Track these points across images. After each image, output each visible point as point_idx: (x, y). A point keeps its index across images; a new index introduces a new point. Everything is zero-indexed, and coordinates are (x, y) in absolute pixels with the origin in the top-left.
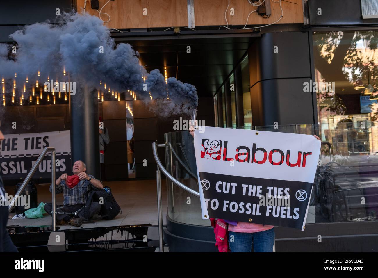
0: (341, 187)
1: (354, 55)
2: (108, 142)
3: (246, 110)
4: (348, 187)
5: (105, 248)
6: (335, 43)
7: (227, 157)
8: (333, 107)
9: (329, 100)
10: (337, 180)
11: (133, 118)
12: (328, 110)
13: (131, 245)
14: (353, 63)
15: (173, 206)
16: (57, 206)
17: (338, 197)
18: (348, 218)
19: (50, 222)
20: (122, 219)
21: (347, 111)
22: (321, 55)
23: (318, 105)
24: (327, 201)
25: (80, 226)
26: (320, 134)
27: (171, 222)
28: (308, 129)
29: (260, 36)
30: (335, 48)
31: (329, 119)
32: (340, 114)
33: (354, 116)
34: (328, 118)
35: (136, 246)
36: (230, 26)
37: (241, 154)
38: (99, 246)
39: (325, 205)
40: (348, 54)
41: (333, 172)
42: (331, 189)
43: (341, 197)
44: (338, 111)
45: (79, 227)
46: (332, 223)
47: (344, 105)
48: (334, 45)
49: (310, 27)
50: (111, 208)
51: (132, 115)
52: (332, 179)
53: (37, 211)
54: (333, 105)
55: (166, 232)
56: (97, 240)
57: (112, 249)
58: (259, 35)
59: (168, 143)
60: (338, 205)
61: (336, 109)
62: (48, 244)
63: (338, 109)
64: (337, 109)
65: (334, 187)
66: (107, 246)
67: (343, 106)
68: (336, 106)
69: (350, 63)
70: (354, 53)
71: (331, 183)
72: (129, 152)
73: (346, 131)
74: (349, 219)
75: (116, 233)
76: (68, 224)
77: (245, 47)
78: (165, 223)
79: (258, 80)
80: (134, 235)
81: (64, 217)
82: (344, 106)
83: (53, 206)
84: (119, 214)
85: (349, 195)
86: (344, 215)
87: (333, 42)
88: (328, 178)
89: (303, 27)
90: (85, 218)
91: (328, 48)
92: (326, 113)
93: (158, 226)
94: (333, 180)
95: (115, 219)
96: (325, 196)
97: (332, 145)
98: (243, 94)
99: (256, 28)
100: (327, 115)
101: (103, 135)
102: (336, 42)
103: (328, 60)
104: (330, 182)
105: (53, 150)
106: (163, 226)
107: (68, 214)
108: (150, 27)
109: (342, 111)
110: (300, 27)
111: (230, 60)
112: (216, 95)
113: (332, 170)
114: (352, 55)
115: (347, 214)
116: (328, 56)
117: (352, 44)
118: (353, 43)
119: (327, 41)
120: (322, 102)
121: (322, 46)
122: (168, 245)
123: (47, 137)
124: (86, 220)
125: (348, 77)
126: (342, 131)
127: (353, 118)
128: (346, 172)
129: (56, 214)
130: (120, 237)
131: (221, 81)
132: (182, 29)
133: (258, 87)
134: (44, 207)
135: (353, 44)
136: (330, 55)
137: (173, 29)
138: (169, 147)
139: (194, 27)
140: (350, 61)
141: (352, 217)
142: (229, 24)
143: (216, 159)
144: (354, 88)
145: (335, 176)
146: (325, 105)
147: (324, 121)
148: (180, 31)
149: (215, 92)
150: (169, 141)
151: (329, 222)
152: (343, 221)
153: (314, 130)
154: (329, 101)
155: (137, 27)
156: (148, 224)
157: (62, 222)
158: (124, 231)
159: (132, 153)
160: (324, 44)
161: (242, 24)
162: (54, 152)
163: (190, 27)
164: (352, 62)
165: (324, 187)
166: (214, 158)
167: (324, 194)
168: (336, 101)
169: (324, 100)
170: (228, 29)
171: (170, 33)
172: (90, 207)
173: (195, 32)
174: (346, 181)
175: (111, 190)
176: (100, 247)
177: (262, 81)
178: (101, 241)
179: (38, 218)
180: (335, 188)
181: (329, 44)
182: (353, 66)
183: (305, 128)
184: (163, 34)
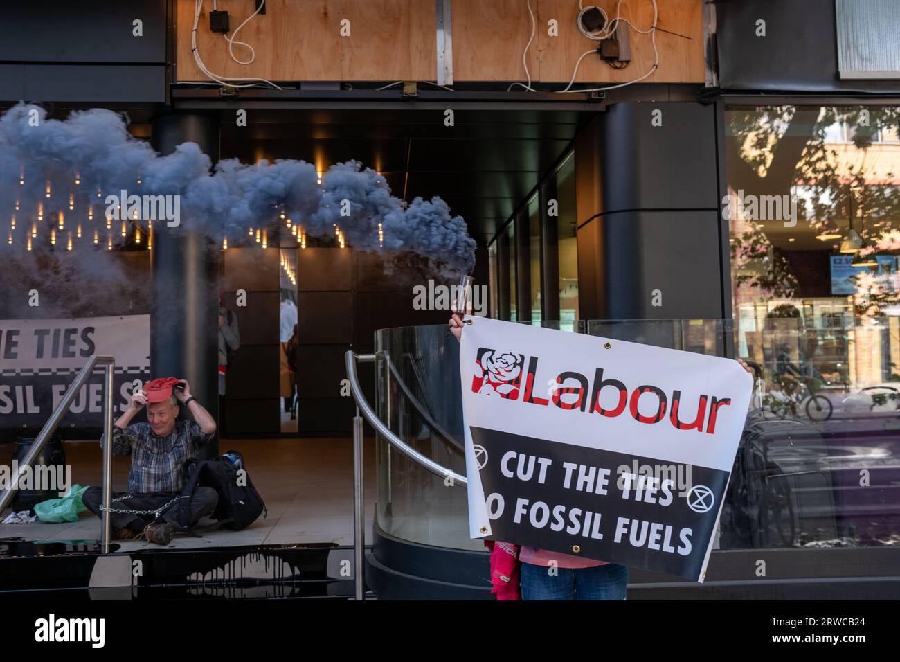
0: (780, 466)
1: (819, 160)
2: (235, 347)
3: (564, 280)
4: (797, 468)
5: (227, 595)
6: (776, 129)
7: (534, 395)
8: (767, 278)
9: (758, 262)
10: (771, 450)
11: (296, 290)
12: (755, 284)
13: (288, 590)
14: (816, 178)
15: (390, 502)
16: (113, 495)
17: (774, 491)
18: (795, 541)
19: (96, 531)
20: (269, 529)
21: (800, 291)
22: (742, 156)
23: (732, 274)
24: (749, 498)
25: (168, 542)
26: (735, 341)
27: (383, 537)
28: (707, 328)
29: (604, 109)
30: (776, 140)
31: (758, 308)
32: (784, 295)
33: (815, 302)
34: (755, 303)
35: (298, 594)
36: (535, 85)
37: (568, 390)
38: (212, 592)
39: (743, 509)
40: (805, 155)
41: (763, 431)
42: (758, 471)
43: (780, 492)
44: (779, 288)
45: (164, 544)
46: (758, 550)
47: (792, 275)
48: (774, 132)
49: (719, 93)
50: (243, 503)
51: (294, 283)
52: (761, 448)
53: (63, 505)
54: (767, 274)
55: (371, 563)
56: (208, 577)
57: (242, 598)
58: (601, 107)
59: (382, 353)
60: (772, 508)
61: (773, 283)
62: (91, 585)
63: (779, 283)
64: (777, 284)
65: (764, 467)
66: (230, 592)
67: (790, 276)
68: (775, 278)
69: (810, 178)
70: (820, 154)
71: (759, 456)
72: (284, 370)
73: (797, 335)
74: (797, 542)
75: (254, 560)
76: (139, 537)
77: (567, 133)
78: (369, 541)
79: (596, 211)
80: (296, 568)
81: (130, 521)
82: (792, 277)
83: (104, 495)
84: (261, 518)
85: (799, 487)
86: (787, 532)
87: (771, 127)
88: (753, 444)
89: (703, 93)
90: (180, 523)
91: (759, 139)
92: (751, 293)
93: (353, 548)
94: (764, 449)
95: (250, 529)
96: (745, 487)
97: (761, 369)
98: (560, 242)
99: (594, 90)
100: (753, 298)
101: (225, 329)
102: (778, 127)
103: (757, 168)
104: (755, 456)
105: (111, 360)
106: (364, 547)
107: (138, 515)
108: (347, 78)
109: (789, 288)
110: (696, 92)
111: (531, 162)
112: (495, 242)
113: (762, 427)
114: (814, 159)
115: (793, 532)
116: (758, 159)
117: (814, 133)
118: (818, 130)
119: (757, 125)
120: (742, 266)
121: (746, 136)
122: (374, 593)
123: (91, 330)
124: (182, 530)
125: (805, 209)
126: (786, 335)
127: (812, 306)
128: (792, 432)
129: (111, 514)
130: (263, 572)
131: (508, 209)
132: (421, 86)
133: (594, 228)
134: (81, 497)
135: (818, 134)
136: (763, 157)
137: (401, 86)
138: (385, 362)
139: (450, 83)
140: (810, 174)
141: (804, 537)
142: (534, 80)
143: (507, 396)
144: (818, 237)
145: (768, 441)
146: (748, 274)
147: (746, 310)
148: (418, 92)
149: (494, 235)
150: (384, 348)
151: (753, 547)
152: (783, 547)
153: (722, 331)
154: (759, 265)
155: (316, 79)
156: (330, 542)
157: (125, 531)
158: (271, 558)
159: (290, 373)
160: (750, 130)
161: (563, 80)
162: (111, 366)
163: (440, 83)
164: (813, 176)
165: (741, 466)
166: (503, 396)
167: (742, 483)
168: (775, 266)
169: (746, 262)
170: (529, 91)
171: (395, 94)
172: (192, 498)
173: (453, 94)
174: (794, 454)
175: (242, 460)
176: (214, 594)
177: (605, 214)
178: (217, 580)
179: (65, 521)
180: (767, 468)
181: (761, 131)
182: (817, 185)
183: (701, 326)
184: (377, 96)
